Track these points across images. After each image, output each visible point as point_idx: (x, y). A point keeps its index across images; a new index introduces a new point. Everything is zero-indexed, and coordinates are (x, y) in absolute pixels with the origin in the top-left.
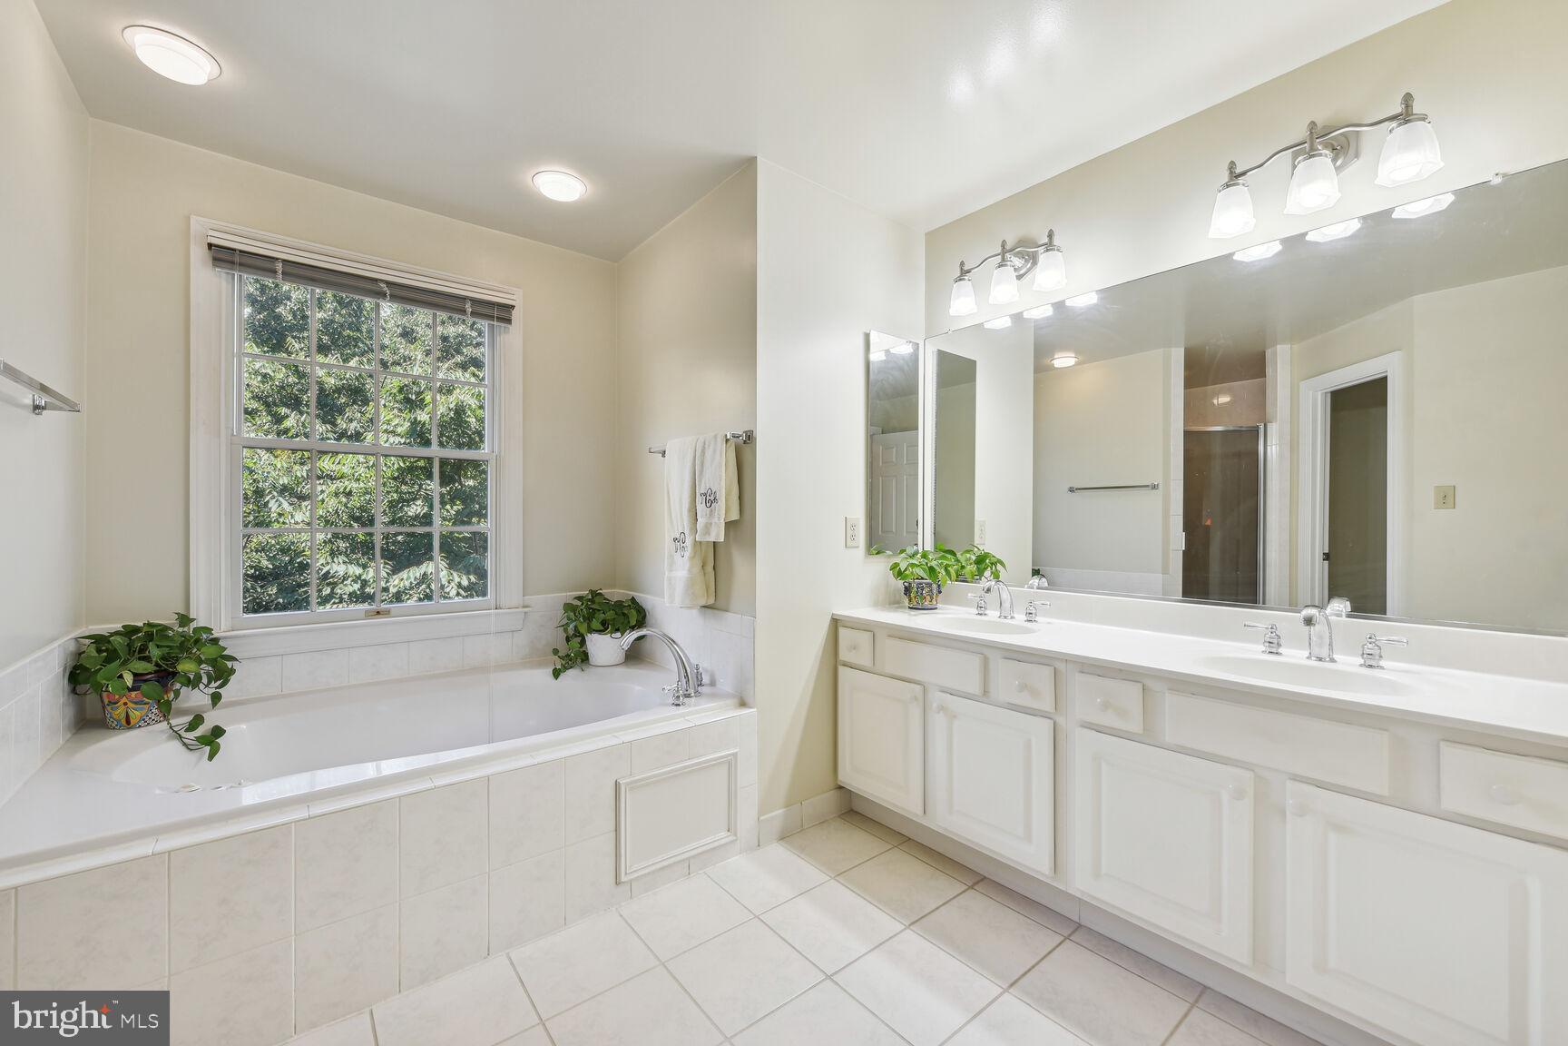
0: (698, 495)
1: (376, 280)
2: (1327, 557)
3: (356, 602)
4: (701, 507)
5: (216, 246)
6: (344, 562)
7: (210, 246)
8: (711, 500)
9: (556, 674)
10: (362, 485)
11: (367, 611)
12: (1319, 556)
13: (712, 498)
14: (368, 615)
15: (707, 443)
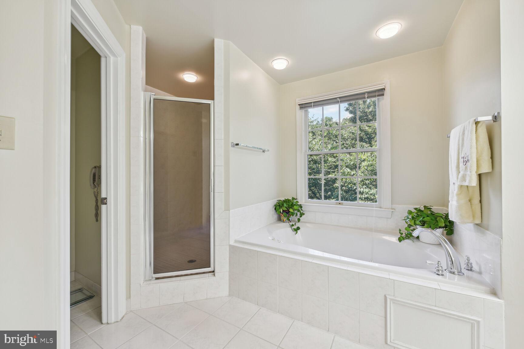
0: (460, 158)
1: (336, 98)
2: (104, 201)
3: (369, 200)
4: (461, 165)
5: (301, 104)
6: (366, 188)
7: (299, 105)
8: (466, 162)
9: (400, 240)
10: (371, 163)
11: (336, 203)
12: (111, 201)
13: (466, 160)
14: (337, 204)
15: (465, 128)
